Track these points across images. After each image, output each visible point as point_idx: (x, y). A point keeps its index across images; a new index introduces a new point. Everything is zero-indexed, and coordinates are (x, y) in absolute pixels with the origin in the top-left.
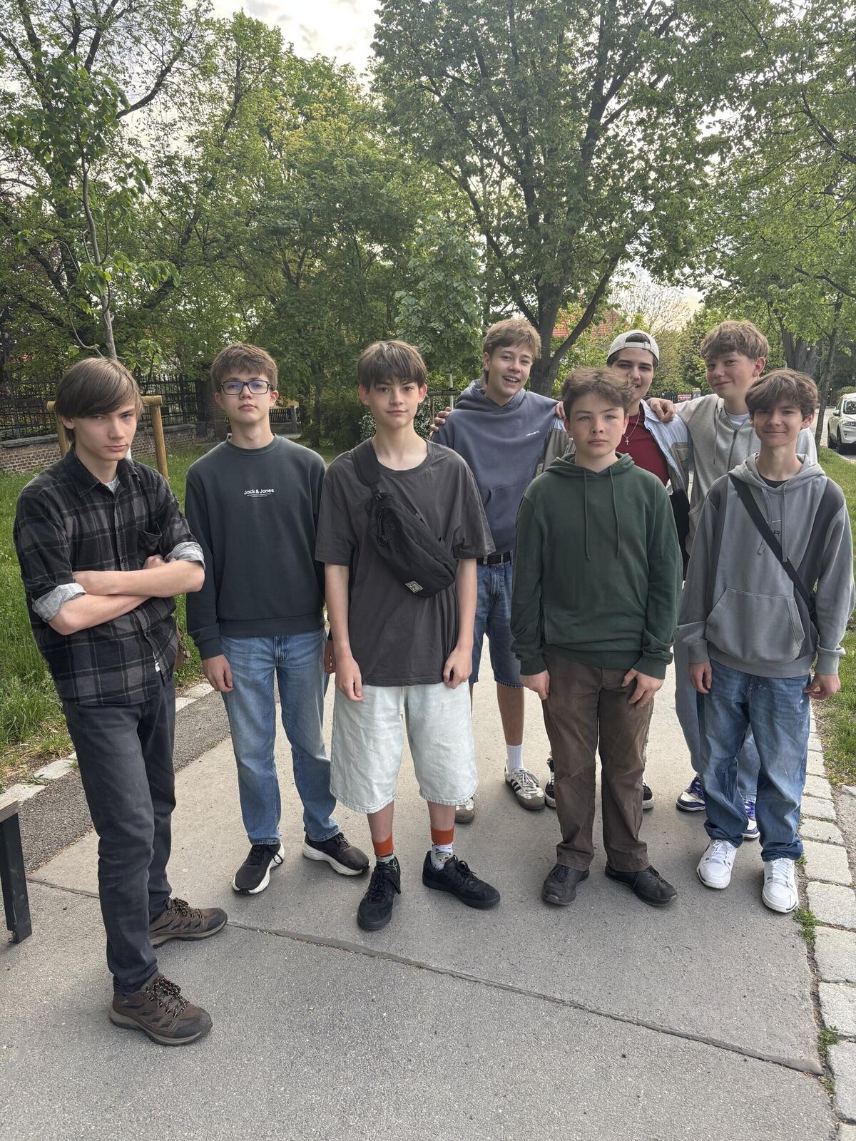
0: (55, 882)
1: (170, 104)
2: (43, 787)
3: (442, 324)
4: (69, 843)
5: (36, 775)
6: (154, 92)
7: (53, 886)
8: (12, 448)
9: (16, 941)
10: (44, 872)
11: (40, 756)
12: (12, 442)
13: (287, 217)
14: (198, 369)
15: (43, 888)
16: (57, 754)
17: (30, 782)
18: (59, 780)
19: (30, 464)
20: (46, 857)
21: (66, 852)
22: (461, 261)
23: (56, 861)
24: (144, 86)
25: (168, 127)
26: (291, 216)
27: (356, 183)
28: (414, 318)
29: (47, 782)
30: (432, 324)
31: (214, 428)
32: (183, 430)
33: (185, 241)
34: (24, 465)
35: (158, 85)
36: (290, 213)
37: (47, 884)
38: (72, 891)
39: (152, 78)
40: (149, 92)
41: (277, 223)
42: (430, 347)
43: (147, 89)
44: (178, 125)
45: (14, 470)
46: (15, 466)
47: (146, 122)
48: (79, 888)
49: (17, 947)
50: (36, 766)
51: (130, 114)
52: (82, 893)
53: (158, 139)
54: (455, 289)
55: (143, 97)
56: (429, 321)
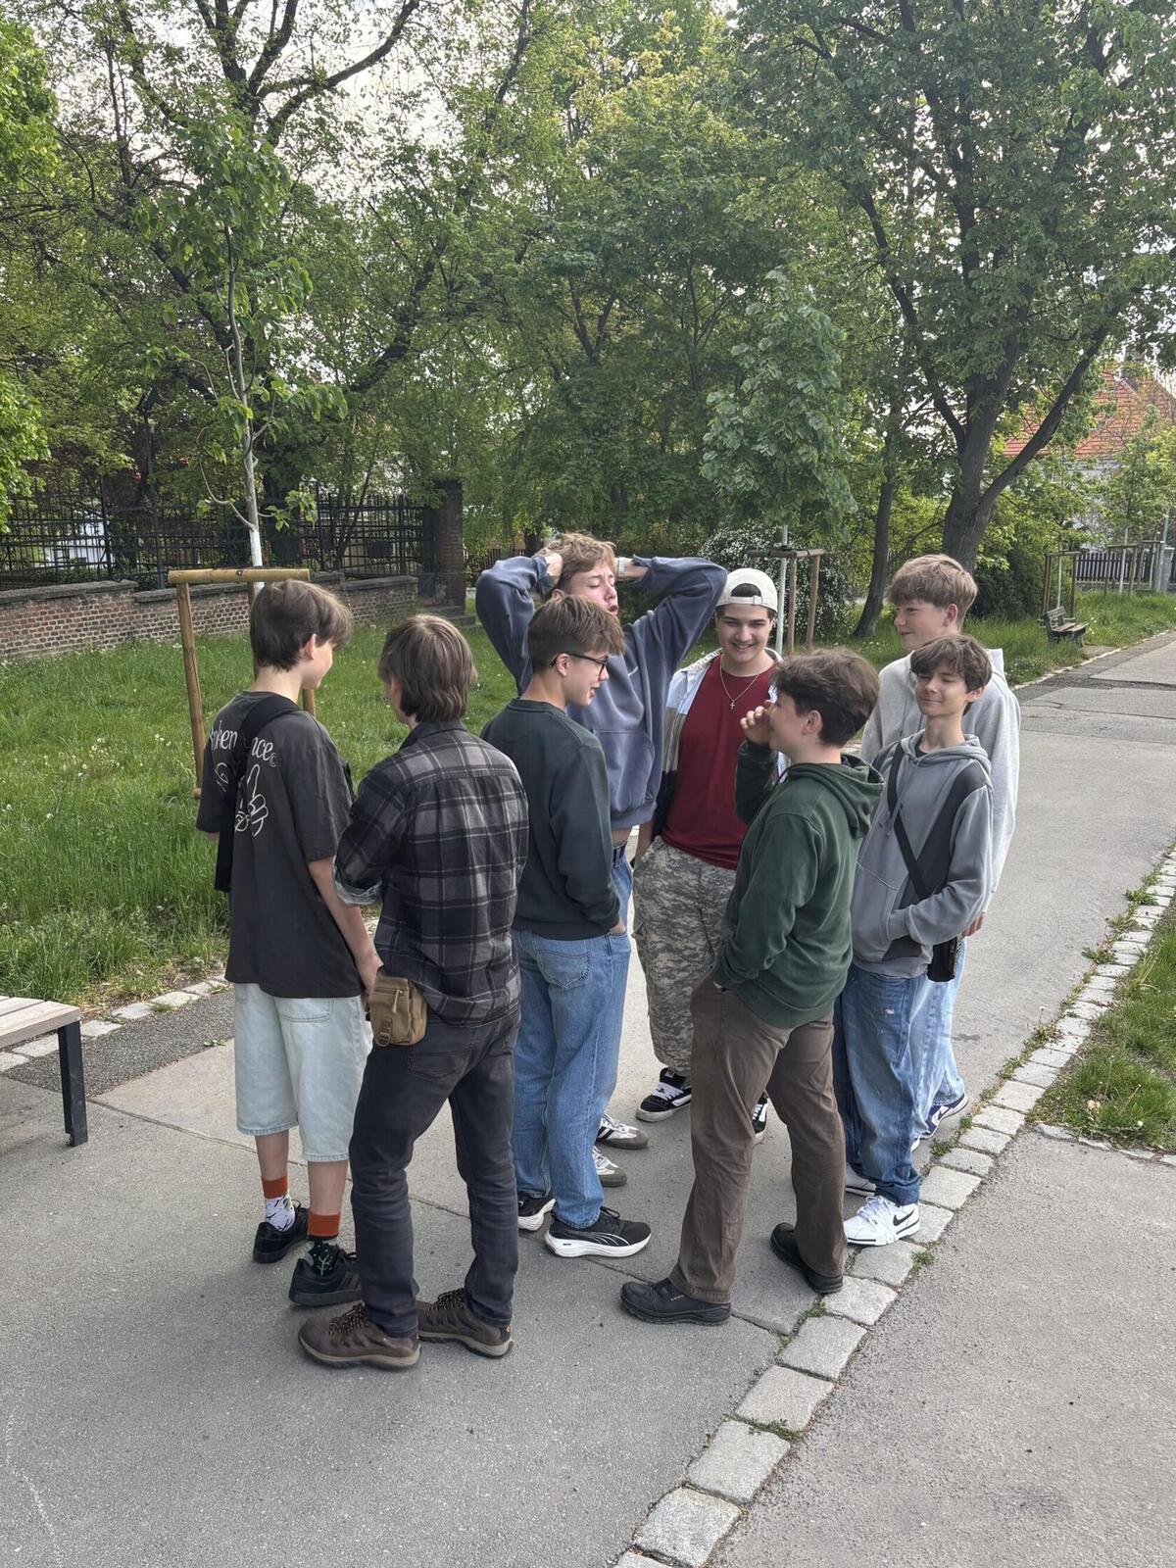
0: (116, 1106)
1: (414, 61)
2: (119, 1026)
3: (773, 446)
4: (135, 1076)
5: (114, 1013)
6: (390, 43)
7: (113, 1109)
8: (147, 603)
9: (72, 1144)
10: (105, 1097)
11: (121, 996)
12: (147, 594)
13: (581, 247)
14: (428, 488)
15: (104, 1109)
16: (139, 996)
17: (107, 1020)
18: (137, 1021)
19: (170, 627)
20: (112, 1084)
21: (131, 1083)
22: (815, 346)
23: (120, 1090)
24: (376, 30)
25: (409, 100)
26: (587, 245)
27: (695, 191)
28: (730, 435)
29: (124, 1021)
30: (758, 447)
31: (447, 583)
32: (397, 586)
33: (420, 286)
34: (163, 629)
35: (396, 32)
36: (585, 241)
37: (108, 1107)
38: (131, 1115)
39: (388, 20)
40: (383, 41)
41: (562, 258)
42: (751, 482)
43: (381, 35)
44: (424, 95)
45: (148, 636)
46: (150, 631)
47: (374, 92)
48: (138, 1113)
49: (73, 1149)
50: (117, 1006)
51: (352, 78)
52: (139, 1117)
53: (392, 118)
54: (800, 392)
55: (373, 50)
56: (754, 441)
